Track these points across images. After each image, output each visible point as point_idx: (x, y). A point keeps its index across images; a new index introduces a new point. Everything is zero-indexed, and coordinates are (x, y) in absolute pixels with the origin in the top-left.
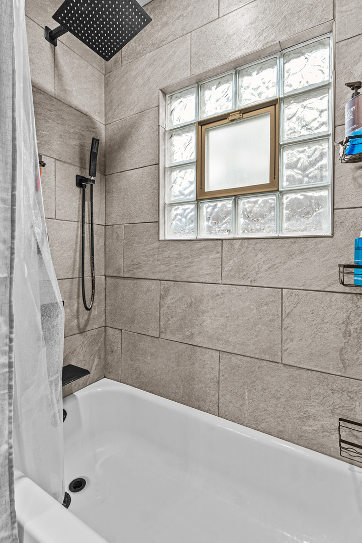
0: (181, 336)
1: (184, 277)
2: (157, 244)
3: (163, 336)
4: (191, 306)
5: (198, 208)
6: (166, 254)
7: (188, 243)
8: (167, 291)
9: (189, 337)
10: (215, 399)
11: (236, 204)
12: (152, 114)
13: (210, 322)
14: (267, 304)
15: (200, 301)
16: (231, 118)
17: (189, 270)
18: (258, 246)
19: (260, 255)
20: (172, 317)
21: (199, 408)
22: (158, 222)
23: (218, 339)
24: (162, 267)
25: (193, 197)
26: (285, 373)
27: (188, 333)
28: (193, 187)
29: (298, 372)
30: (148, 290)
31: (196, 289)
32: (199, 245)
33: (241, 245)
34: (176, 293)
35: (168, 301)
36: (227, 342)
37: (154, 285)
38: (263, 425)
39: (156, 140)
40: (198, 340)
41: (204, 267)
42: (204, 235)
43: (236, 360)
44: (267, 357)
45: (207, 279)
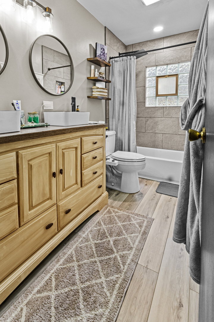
0: (152, 131)
1: (153, 116)
2: (145, 108)
3: (146, 132)
4: (155, 123)
5: (156, 98)
6: (147, 111)
7: (154, 108)
8: (148, 120)
9: (154, 131)
10: (161, 145)
11: (167, 98)
12: (143, 73)
13: (160, 127)
14: (175, 122)
15: (158, 122)
16: (166, 77)
17: (154, 114)
18: (173, 108)
19: (173, 111)
20: (149, 127)
21: (157, 148)
22: (145, 102)
23: (162, 131)
24: (146, 114)
25: (155, 96)
26: (179, 136)
27: (154, 130)
28: (155, 93)
29: (182, 135)
30: (141, 120)
31: (156, 119)
32: (157, 108)
33: (169, 108)
34: (150, 121)
35: (148, 122)
36: (165, 131)
37: (144, 119)
38: (174, 149)
39: (145, 80)
40: (157, 132)
41: (159, 113)
42: (157, 106)
43: (167, 135)
44: (175, 133)
45: (160, 116)
